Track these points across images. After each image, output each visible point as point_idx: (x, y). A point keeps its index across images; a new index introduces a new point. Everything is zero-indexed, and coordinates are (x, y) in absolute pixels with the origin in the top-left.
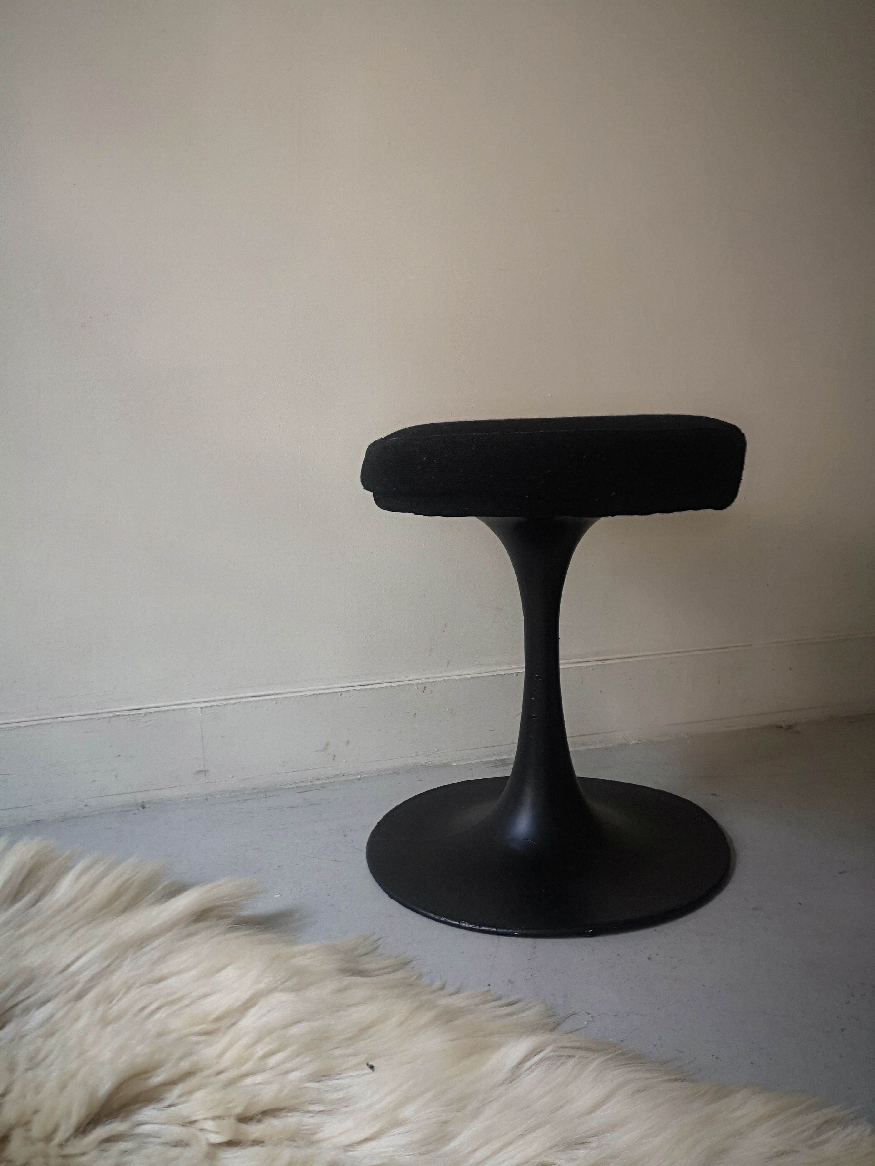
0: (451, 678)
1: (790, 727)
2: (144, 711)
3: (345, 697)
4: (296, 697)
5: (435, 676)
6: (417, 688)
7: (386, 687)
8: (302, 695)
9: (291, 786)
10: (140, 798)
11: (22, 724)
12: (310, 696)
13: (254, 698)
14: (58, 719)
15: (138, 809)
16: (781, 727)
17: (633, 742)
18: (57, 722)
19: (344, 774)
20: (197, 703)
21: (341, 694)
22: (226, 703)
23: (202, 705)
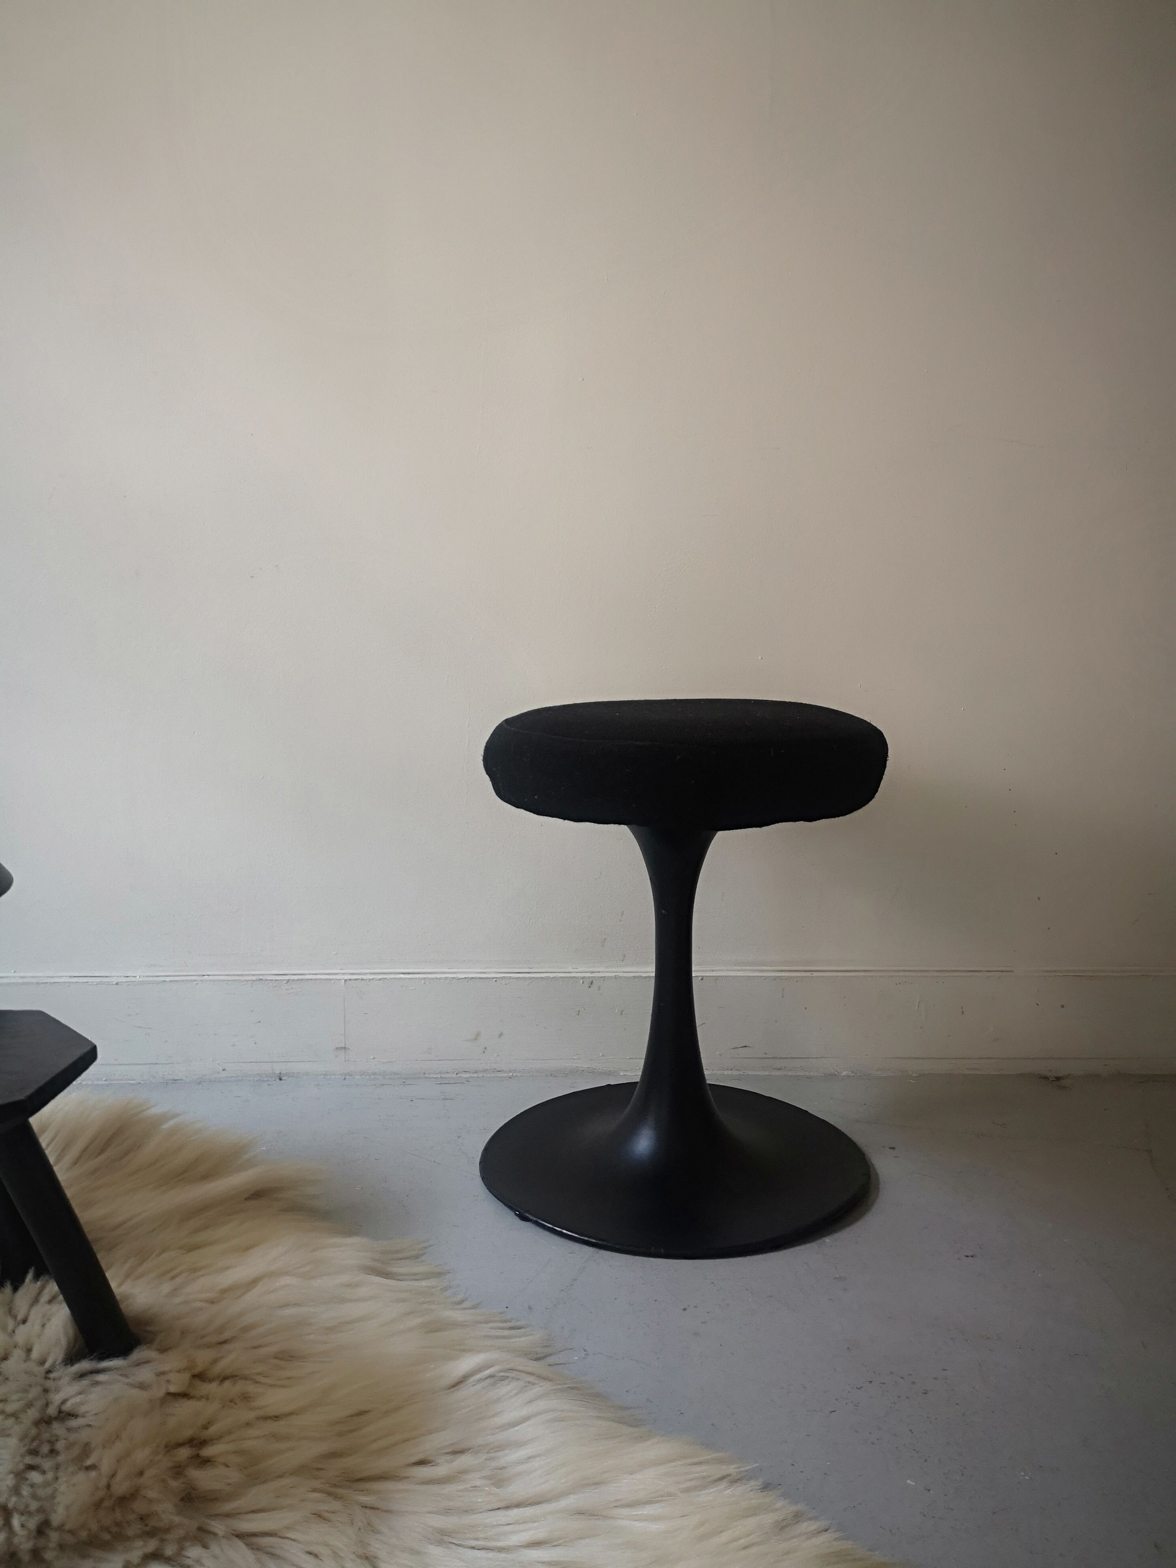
0: (625, 975)
1: (1058, 1079)
2: (287, 977)
3: (501, 984)
4: (446, 978)
5: (606, 970)
6: (583, 983)
7: (548, 978)
8: (454, 978)
9: (435, 1076)
10: (278, 1068)
11: (168, 979)
12: (462, 979)
13: (402, 975)
14: (205, 977)
15: (275, 1080)
16: (1046, 1078)
17: (844, 1073)
18: (202, 980)
19: (495, 1069)
20: (343, 974)
21: (496, 981)
22: (371, 977)
23: (346, 977)
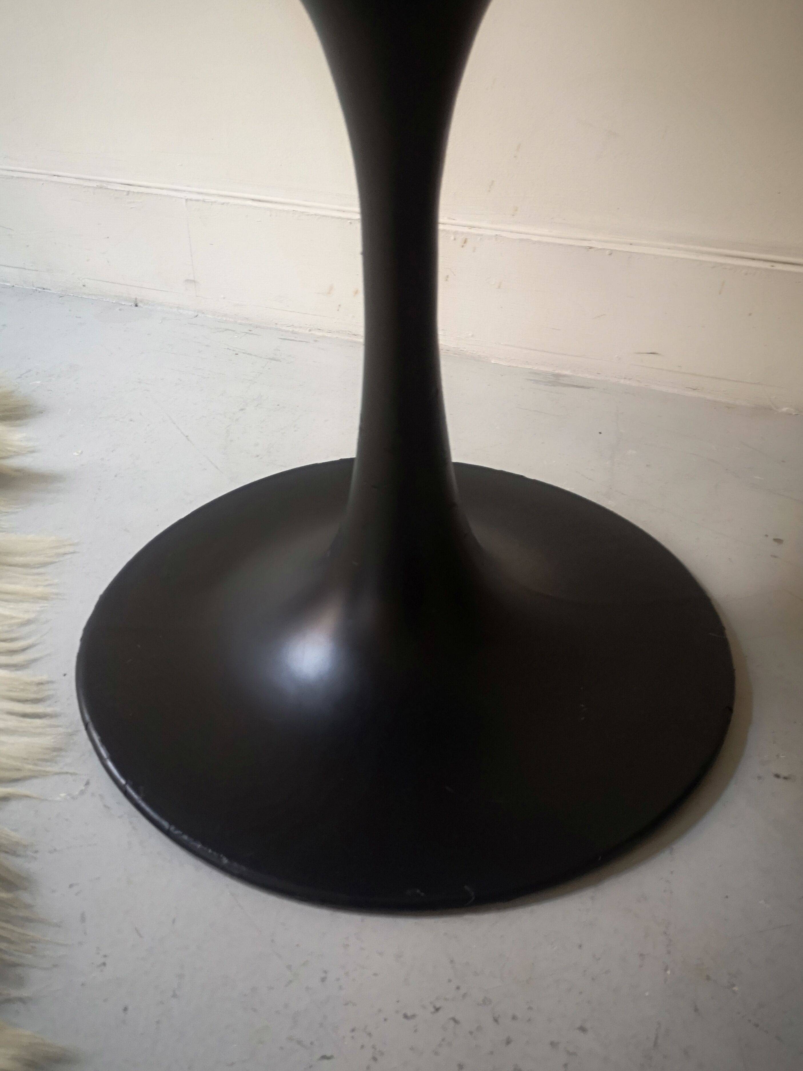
5: (489, 226)
10: (133, 293)
12: (312, 215)
15: (132, 306)
23: (189, 196)
